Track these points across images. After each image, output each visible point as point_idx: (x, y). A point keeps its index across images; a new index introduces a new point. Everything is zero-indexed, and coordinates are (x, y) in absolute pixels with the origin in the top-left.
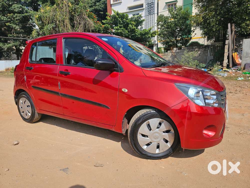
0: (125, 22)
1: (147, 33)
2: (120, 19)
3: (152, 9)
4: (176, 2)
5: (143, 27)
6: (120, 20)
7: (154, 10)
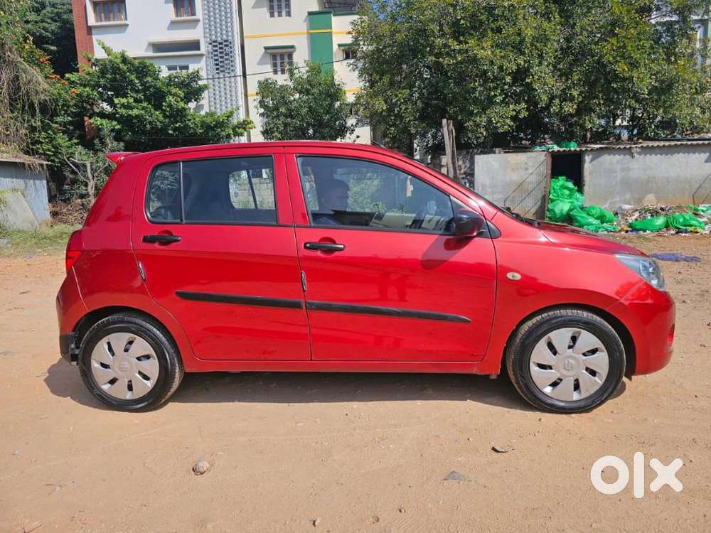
0: (151, 86)
1: (220, 125)
2: (133, 77)
3: (226, 60)
4: (292, 50)
5: (202, 106)
6: (132, 81)
7: (232, 61)
